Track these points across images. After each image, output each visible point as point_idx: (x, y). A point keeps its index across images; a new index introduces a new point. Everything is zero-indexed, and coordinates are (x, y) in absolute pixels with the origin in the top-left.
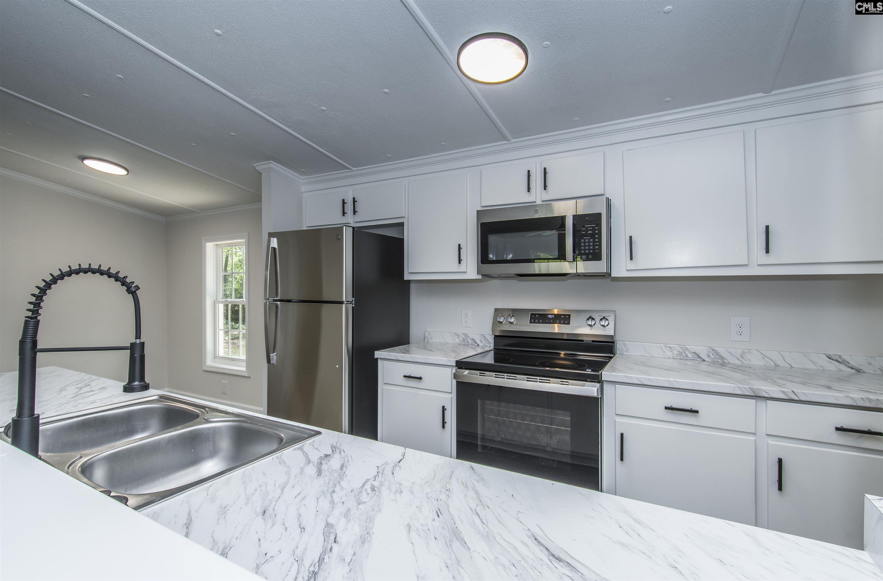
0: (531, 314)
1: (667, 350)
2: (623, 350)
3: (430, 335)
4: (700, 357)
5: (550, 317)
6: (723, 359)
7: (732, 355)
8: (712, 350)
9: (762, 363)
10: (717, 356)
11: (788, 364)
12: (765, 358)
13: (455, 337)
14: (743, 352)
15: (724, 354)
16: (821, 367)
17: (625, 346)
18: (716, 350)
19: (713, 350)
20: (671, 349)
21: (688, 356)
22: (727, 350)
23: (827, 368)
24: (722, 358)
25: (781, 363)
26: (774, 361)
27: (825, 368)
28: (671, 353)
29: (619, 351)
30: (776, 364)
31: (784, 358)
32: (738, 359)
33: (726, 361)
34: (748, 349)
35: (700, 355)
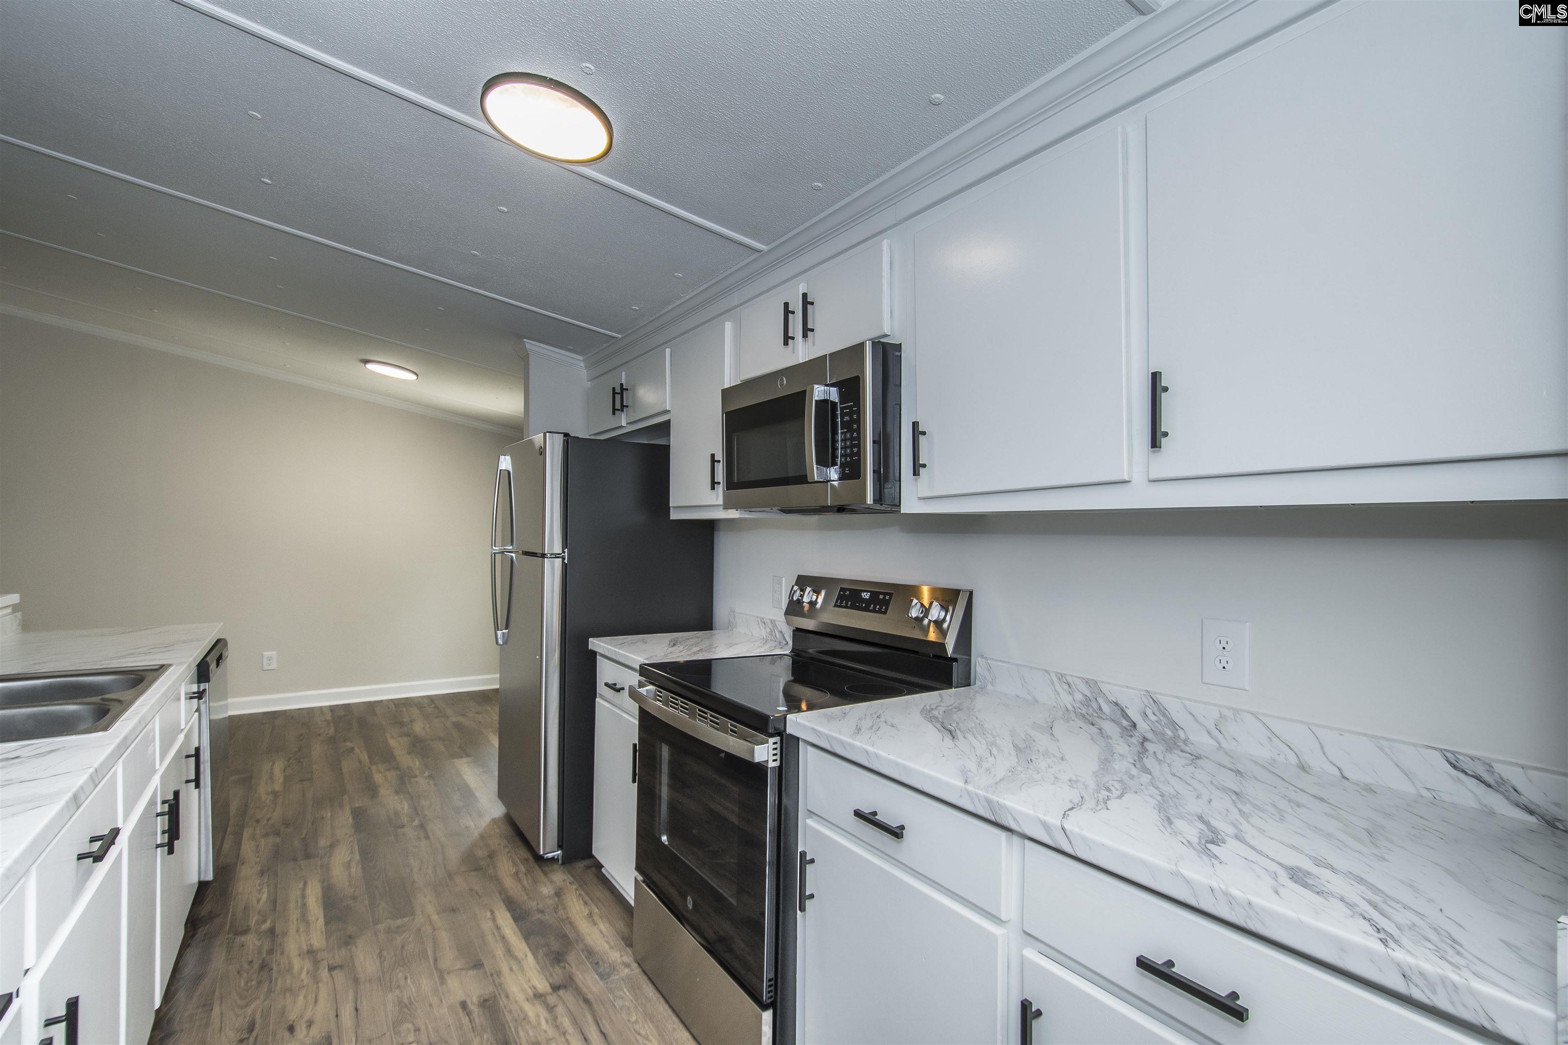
0: (842, 589)
1: (1063, 688)
2: (986, 680)
3: (734, 619)
4: (1127, 715)
5: (865, 596)
6: (1176, 729)
7: (1196, 720)
8: (1152, 701)
9: (1264, 753)
10: (1161, 718)
11: (1335, 767)
12: (1275, 739)
13: (761, 626)
14: (1222, 716)
15: (1179, 717)
16: (1428, 789)
17: (989, 670)
18: (1162, 703)
19: (1154, 701)
20: (1070, 687)
21: (1104, 710)
22: (1185, 706)
23: (1446, 797)
24: (1174, 725)
25: (1315, 761)
26: (1296, 751)
27: (1439, 793)
28: (1070, 698)
29: (981, 681)
30: (1302, 760)
31: (1322, 747)
32: (1209, 733)
33: (1182, 735)
34: (1234, 709)
35: (1126, 710)
